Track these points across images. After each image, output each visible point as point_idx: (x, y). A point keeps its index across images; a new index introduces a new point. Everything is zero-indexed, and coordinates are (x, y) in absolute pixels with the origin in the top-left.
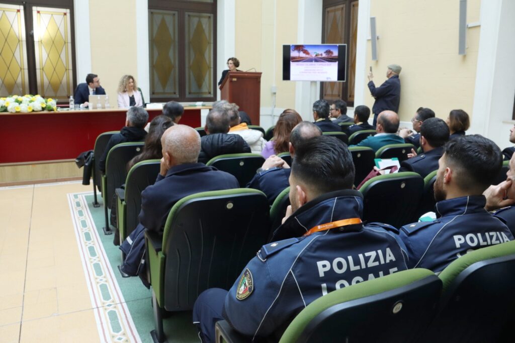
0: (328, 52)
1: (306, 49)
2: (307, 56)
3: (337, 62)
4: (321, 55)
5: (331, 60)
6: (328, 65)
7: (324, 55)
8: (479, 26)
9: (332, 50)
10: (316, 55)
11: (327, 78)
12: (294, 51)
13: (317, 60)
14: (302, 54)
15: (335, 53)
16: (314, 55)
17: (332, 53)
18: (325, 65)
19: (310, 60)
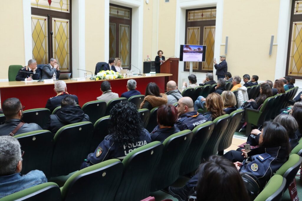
0: (199, 49)
1: (190, 47)
2: (190, 50)
3: (202, 54)
4: (196, 50)
5: (200, 52)
6: (199, 54)
7: (197, 50)
8: (277, 45)
9: (200, 48)
10: (194, 50)
11: (198, 60)
12: (185, 48)
13: (195, 52)
14: (188, 49)
15: (202, 49)
16: (193, 50)
17: (200, 49)
18: (197, 54)
19: (191, 52)
